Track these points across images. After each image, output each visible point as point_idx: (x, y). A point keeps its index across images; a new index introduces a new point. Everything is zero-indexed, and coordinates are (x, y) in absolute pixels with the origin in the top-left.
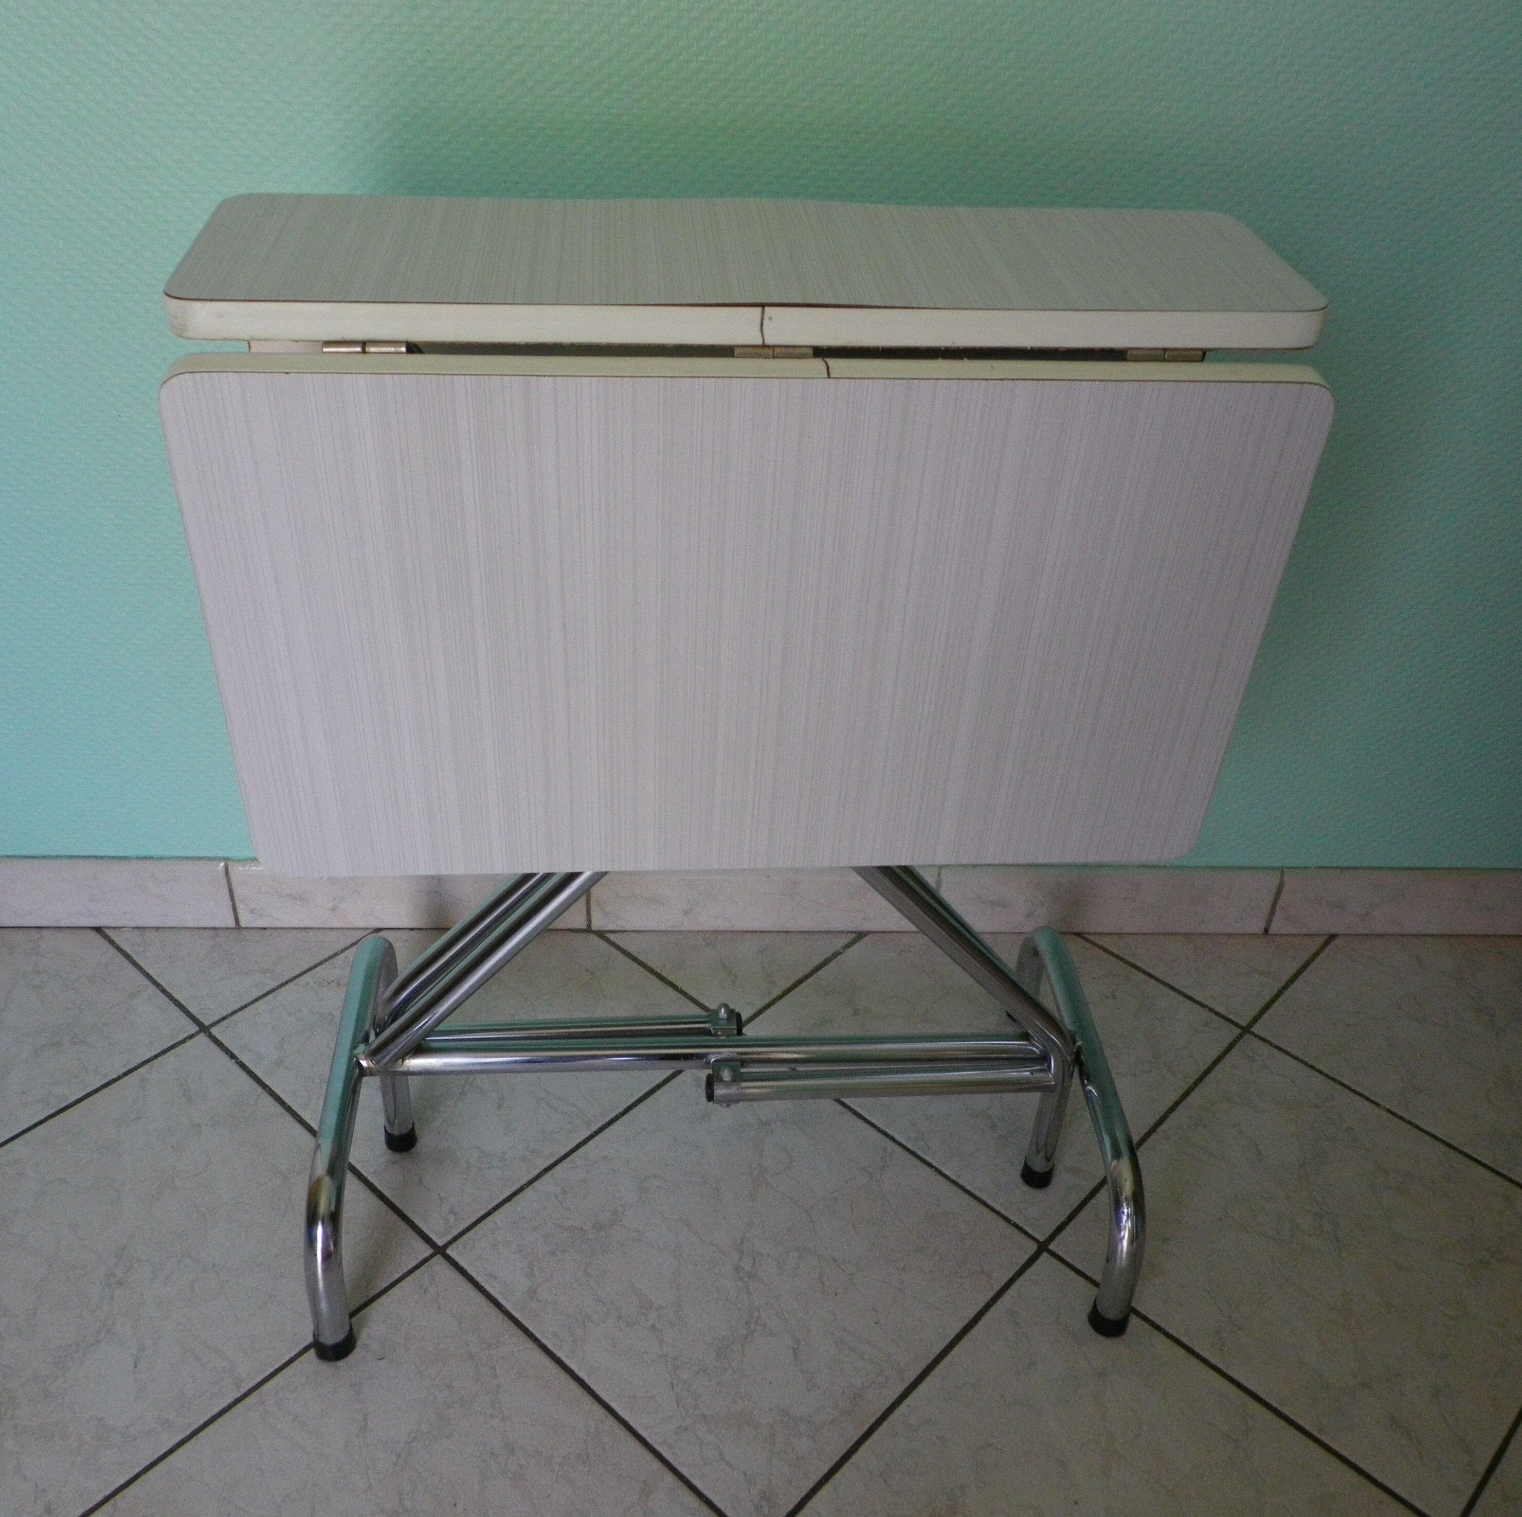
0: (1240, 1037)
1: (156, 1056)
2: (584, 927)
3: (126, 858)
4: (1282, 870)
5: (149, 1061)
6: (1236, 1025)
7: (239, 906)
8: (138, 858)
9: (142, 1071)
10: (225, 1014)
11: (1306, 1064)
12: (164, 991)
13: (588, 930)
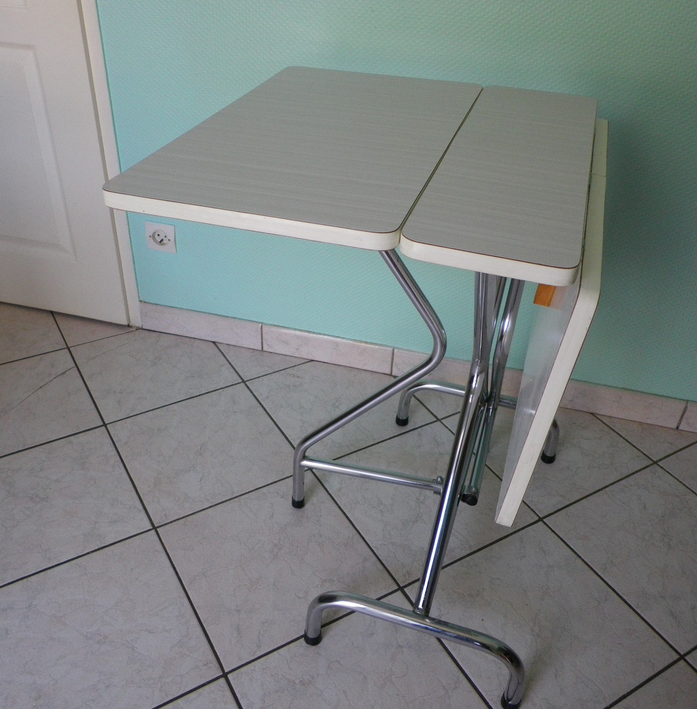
0: (651, 465)
1: (226, 387)
2: (389, 373)
3: (228, 317)
4: (688, 401)
5: (223, 388)
6: (652, 460)
7: (264, 342)
8: (232, 318)
9: (220, 391)
10: (252, 378)
11: (679, 481)
12: (232, 366)
13: (391, 375)
